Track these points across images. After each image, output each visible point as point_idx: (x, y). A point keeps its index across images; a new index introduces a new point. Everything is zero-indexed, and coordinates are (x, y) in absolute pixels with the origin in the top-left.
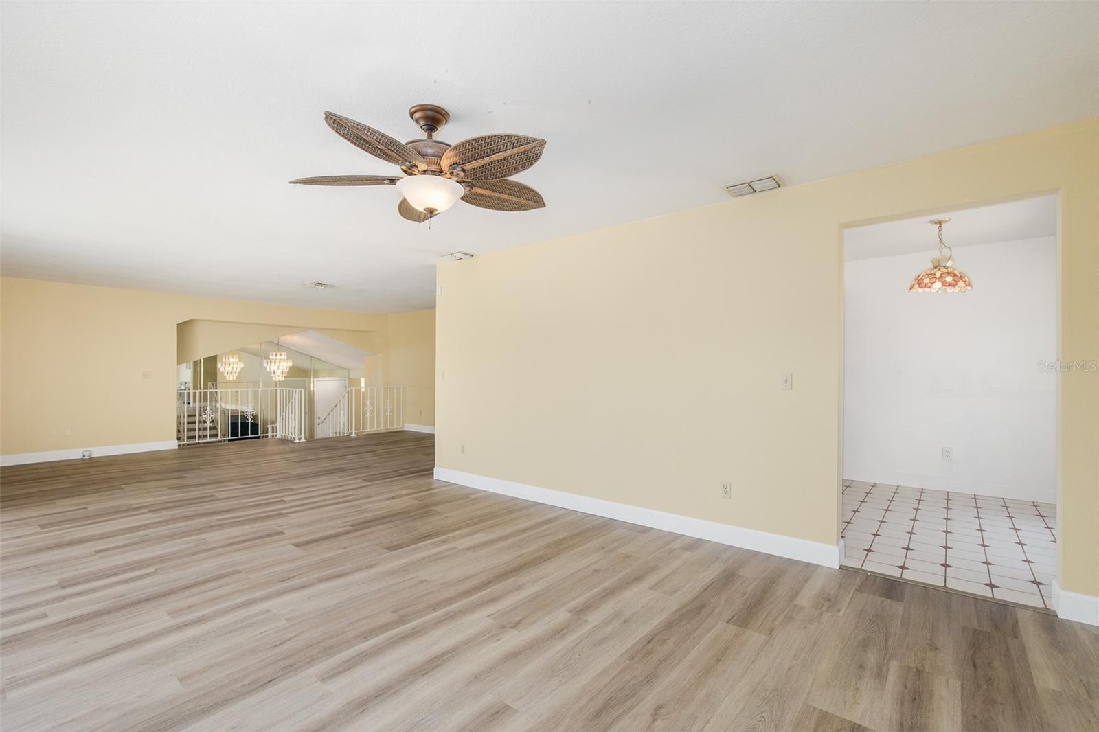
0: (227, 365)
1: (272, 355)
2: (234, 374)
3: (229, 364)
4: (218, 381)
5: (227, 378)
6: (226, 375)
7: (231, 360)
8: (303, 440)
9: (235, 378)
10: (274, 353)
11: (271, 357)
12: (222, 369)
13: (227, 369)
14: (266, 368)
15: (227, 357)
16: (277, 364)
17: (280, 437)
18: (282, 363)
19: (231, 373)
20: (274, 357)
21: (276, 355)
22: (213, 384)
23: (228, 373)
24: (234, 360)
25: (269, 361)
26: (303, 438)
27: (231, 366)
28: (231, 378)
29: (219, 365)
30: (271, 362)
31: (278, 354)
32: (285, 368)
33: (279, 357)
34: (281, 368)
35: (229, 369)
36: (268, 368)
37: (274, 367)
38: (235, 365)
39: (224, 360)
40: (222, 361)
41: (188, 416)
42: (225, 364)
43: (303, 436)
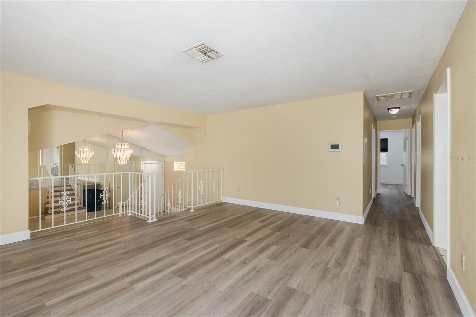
0: (82, 153)
1: (118, 145)
2: (87, 159)
3: (84, 152)
4: (76, 164)
5: (82, 162)
6: (81, 159)
7: (85, 149)
8: (155, 220)
9: (88, 161)
10: (120, 144)
11: (117, 147)
12: (78, 156)
13: (82, 156)
14: (113, 155)
15: (82, 147)
16: (122, 152)
17: (131, 215)
18: (126, 151)
19: (85, 158)
20: (120, 147)
21: (121, 145)
22: (72, 166)
23: (82, 159)
24: (87, 149)
25: (116, 150)
26: (155, 218)
27: (85, 153)
28: (85, 162)
29: (76, 153)
30: (117, 151)
31: (123, 144)
32: (128, 155)
33: (123, 147)
34: (125, 155)
35: (83, 156)
36: (115, 155)
37: (119, 154)
38: (88, 153)
39: (80, 149)
40: (78, 150)
41: (54, 187)
42: (81, 152)
43: (154, 216)
